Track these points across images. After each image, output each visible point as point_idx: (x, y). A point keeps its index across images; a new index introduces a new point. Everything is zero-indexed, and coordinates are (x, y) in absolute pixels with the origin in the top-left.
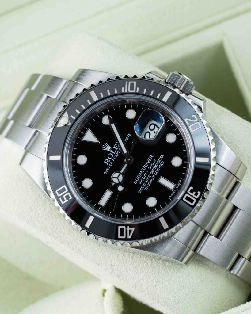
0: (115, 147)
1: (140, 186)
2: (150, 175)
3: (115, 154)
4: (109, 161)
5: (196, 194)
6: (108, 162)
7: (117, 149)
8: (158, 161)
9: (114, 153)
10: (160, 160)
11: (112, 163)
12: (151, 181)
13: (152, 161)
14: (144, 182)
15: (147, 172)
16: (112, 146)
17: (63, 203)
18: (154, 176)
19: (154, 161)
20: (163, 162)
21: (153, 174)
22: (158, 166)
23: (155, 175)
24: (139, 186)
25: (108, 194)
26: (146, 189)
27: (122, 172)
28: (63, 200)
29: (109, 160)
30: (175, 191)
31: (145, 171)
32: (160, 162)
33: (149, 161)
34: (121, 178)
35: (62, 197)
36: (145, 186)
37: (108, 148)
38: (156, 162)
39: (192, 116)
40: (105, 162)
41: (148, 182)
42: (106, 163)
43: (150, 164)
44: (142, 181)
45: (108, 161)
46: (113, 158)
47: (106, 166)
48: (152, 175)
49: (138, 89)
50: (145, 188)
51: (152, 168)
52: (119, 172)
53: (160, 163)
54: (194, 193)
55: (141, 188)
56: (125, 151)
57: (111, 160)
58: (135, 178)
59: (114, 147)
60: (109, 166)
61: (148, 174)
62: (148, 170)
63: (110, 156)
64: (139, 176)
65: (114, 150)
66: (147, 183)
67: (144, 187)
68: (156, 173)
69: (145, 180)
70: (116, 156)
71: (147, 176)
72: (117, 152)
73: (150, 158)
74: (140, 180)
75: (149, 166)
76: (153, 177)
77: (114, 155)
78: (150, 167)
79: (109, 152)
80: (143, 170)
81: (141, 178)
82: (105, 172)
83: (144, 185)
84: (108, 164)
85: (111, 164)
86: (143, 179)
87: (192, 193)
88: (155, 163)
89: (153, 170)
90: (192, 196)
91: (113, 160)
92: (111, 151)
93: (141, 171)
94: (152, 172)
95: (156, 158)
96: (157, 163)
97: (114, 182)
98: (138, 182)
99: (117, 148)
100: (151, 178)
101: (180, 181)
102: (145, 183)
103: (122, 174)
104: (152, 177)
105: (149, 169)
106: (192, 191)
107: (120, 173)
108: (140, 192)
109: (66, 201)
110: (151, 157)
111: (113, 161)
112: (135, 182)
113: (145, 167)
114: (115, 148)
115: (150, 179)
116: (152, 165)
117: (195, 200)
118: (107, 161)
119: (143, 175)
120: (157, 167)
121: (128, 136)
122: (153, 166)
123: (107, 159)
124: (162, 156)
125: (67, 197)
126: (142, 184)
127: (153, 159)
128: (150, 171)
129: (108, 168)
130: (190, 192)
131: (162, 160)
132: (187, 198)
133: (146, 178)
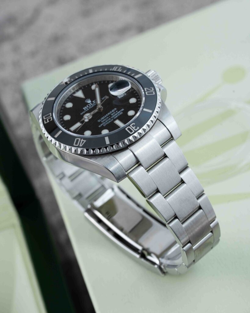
1: (102, 123)
5: (136, 128)
6: (86, 109)
8: (119, 112)
11: (88, 109)
13: (115, 111)
14: (105, 122)
16: (92, 101)
17: (45, 123)
19: (117, 111)
20: (122, 113)
22: (118, 114)
25: (78, 125)
26: (105, 125)
28: (46, 121)
29: (87, 107)
31: (108, 116)
33: (113, 111)
35: (46, 119)
37: (89, 102)
39: (151, 88)
40: (84, 108)
43: (113, 113)
47: (84, 110)
48: (112, 119)
49: (121, 70)
51: (113, 115)
52: (90, 113)
53: (120, 113)
54: (135, 127)
55: (101, 125)
56: (99, 103)
57: (88, 108)
58: (100, 119)
60: (86, 111)
61: (110, 118)
62: (110, 116)
63: (89, 106)
64: (103, 118)
66: (107, 122)
68: (115, 118)
69: (106, 121)
70: (92, 106)
71: (108, 119)
72: (94, 104)
74: (103, 120)
75: (112, 113)
77: (91, 105)
78: (112, 114)
79: (89, 104)
80: (107, 115)
81: (104, 119)
82: (81, 114)
83: (104, 123)
88: (116, 113)
89: (114, 116)
90: (133, 129)
91: (90, 108)
92: (91, 104)
93: (105, 116)
95: (118, 110)
96: (118, 113)
97: (85, 118)
98: (101, 121)
100: (110, 120)
103: (92, 115)
106: (133, 126)
108: (100, 126)
109: (48, 121)
110: (115, 109)
111: (89, 109)
112: (99, 121)
113: (109, 114)
114: (94, 102)
116: (114, 113)
117: (134, 131)
119: (106, 118)
122: (115, 114)
124: (123, 109)
127: (116, 110)
128: (111, 116)
130: (132, 126)
131: (122, 112)
132: (129, 129)
133: (107, 120)
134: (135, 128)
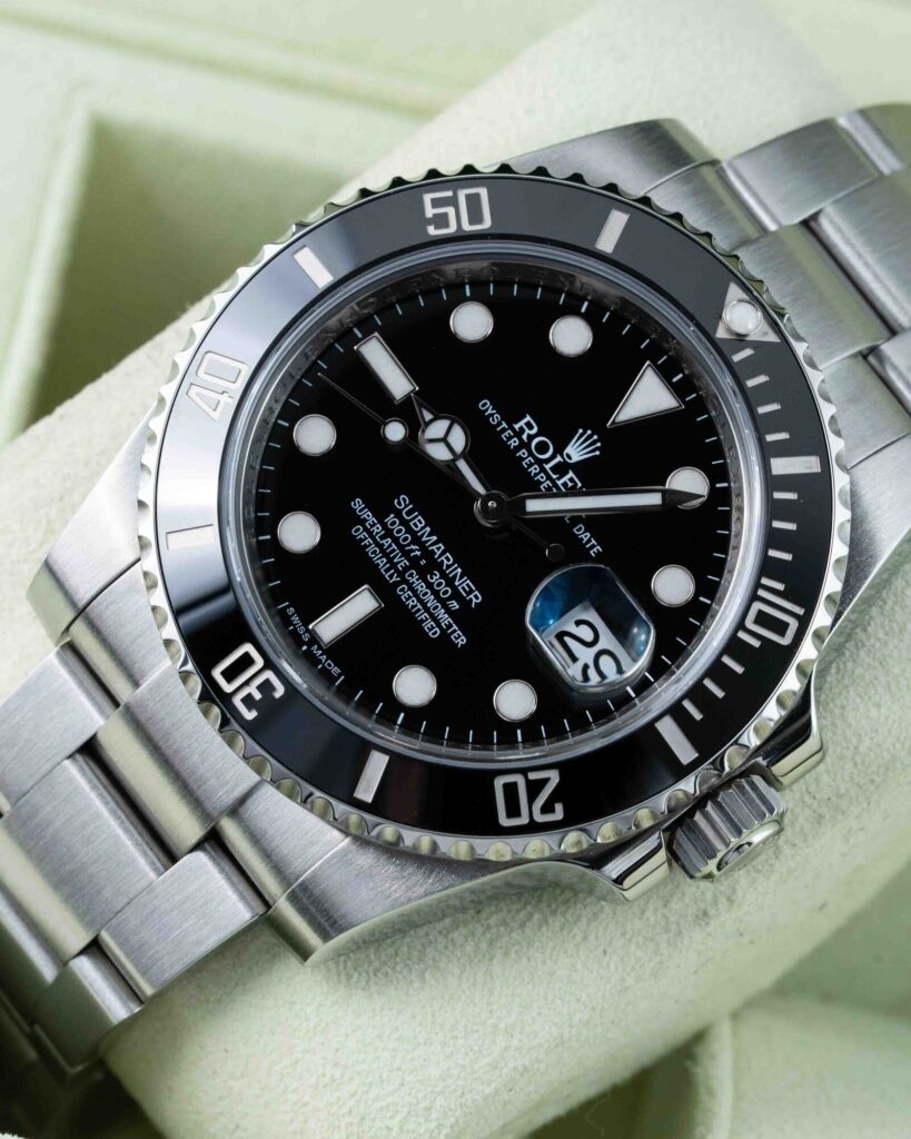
0: (571, 480)
1: (380, 516)
2: (406, 569)
3: (543, 470)
4: (525, 437)
5: (248, 700)
6: (522, 429)
7: (560, 483)
8: (445, 619)
9: (548, 467)
10: (450, 626)
11: (514, 443)
12: (382, 562)
13: (456, 595)
14: (388, 533)
15: (423, 562)
16: (579, 468)
17: (428, 197)
18: (394, 579)
19: (455, 605)
20: (435, 633)
21: (406, 582)
22: (427, 610)
23: (397, 584)
24: (381, 510)
25: (397, 382)
26: (358, 532)
27: (463, 466)
29: (531, 438)
30: (306, 638)
31: (428, 554)
32: (439, 625)
33: (463, 584)
34: (439, 453)
35: (453, 202)
36: (371, 534)
37: (576, 452)
38: (448, 611)
39: (558, 807)
40: (528, 418)
41: (383, 551)
42: (522, 423)
43: (450, 582)
44: (396, 527)
45: (527, 431)
46: (531, 454)
47: (512, 418)
48: (401, 574)
49: (756, 643)
50: (366, 529)
51: (429, 586)
52: (464, 455)
53: (436, 620)
54: (258, 696)
55: (368, 515)
56: (533, 506)
57: (526, 445)
58: (419, 507)
59: (571, 474)
60: (504, 430)
61: (414, 562)
62: (427, 566)
63: (542, 448)
64: (419, 523)
65: (561, 469)
66: (380, 546)
67: (368, 528)
68: (404, 594)
69: (396, 540)
70: (534, 470)
71: (406, 554)
72: (549, 478)
73: (471, 591)
74: (404, 523)
75: (444, 575)
76: (391, 576)
77: (540, 462)
78: (436, 578)
79: (559, 450)
80: (438, 549)
81: (409, 530)
82: (486, 406)
83: (378, 529)
84: (517, 427)
85: (510, 438)
86: (402, 535)
87: (260, 688)
88: (444, 603)
89: (421, 587)
90: (247, 683)
91: (523, 453)
92: (559, 459)
93: (435, 538)
94: (414, 579)
95: (463, 616)
96: (441, 613)
97: (431, 421)
98: (398, 514)
99: (565, 484)
100: (394, 566)
101: (335, 670)
102: (382, 538)
103: (451, 465)
104: (397, 570)
105: (432, 575)
106: (266, 687)
107: (456, 457)
108: (357, 504)
110: (476, 598)
111: (518, 449)
112: (403, 502)
113: (447, 560)
114: (565, 479)
115: (390, 560)
116: (443, 588)
117: (227, 688)
118: (530, 427)
119: (417, 540)
120: (424, 605)
121: (594, 542)
122: (436, 593)
123: (535, 430)
124: (461, 641)
125: (441, 221)
126: (384, 526)
127: (464, 603)
128: (423, 573)
129: (499, 424)
130: (267, 681)
131: (445, 635)
132: (246, 661)
133: (401, 547)
134: (249, 696)
